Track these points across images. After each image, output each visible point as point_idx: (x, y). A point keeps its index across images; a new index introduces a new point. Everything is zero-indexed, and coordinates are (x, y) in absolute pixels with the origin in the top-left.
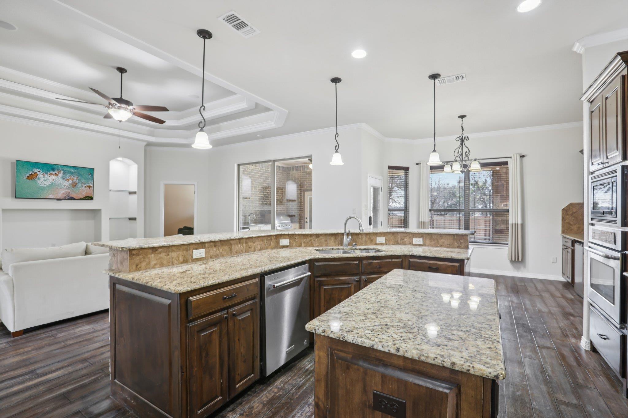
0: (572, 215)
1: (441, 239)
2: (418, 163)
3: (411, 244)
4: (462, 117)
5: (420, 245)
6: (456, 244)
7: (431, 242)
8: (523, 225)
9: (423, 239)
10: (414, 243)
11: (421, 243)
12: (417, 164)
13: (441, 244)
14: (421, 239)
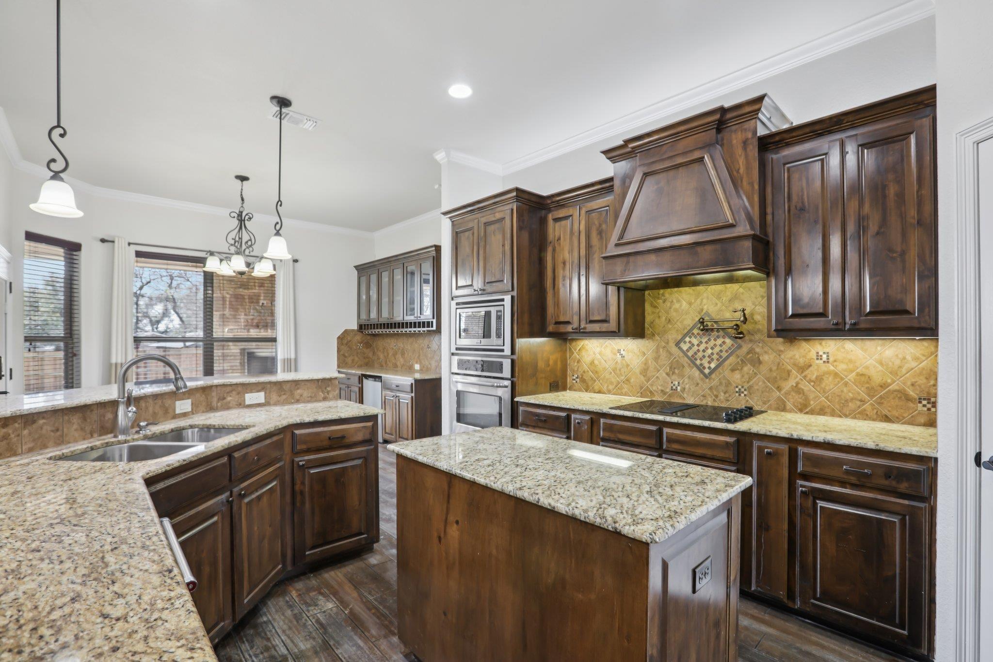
0: (346, 344)
1: (298, 389)
2: (106, 238)
3: (241, 405)
4: (243, 179)
5: (259, 405)
6: (322, 395)
7: (280, 396)
8: (296, 360)
9: (265, 393)
10: (248, 402)
11: (262, 401)
12: (103, 241)
13: (298, 397)
14: (262, 394)
